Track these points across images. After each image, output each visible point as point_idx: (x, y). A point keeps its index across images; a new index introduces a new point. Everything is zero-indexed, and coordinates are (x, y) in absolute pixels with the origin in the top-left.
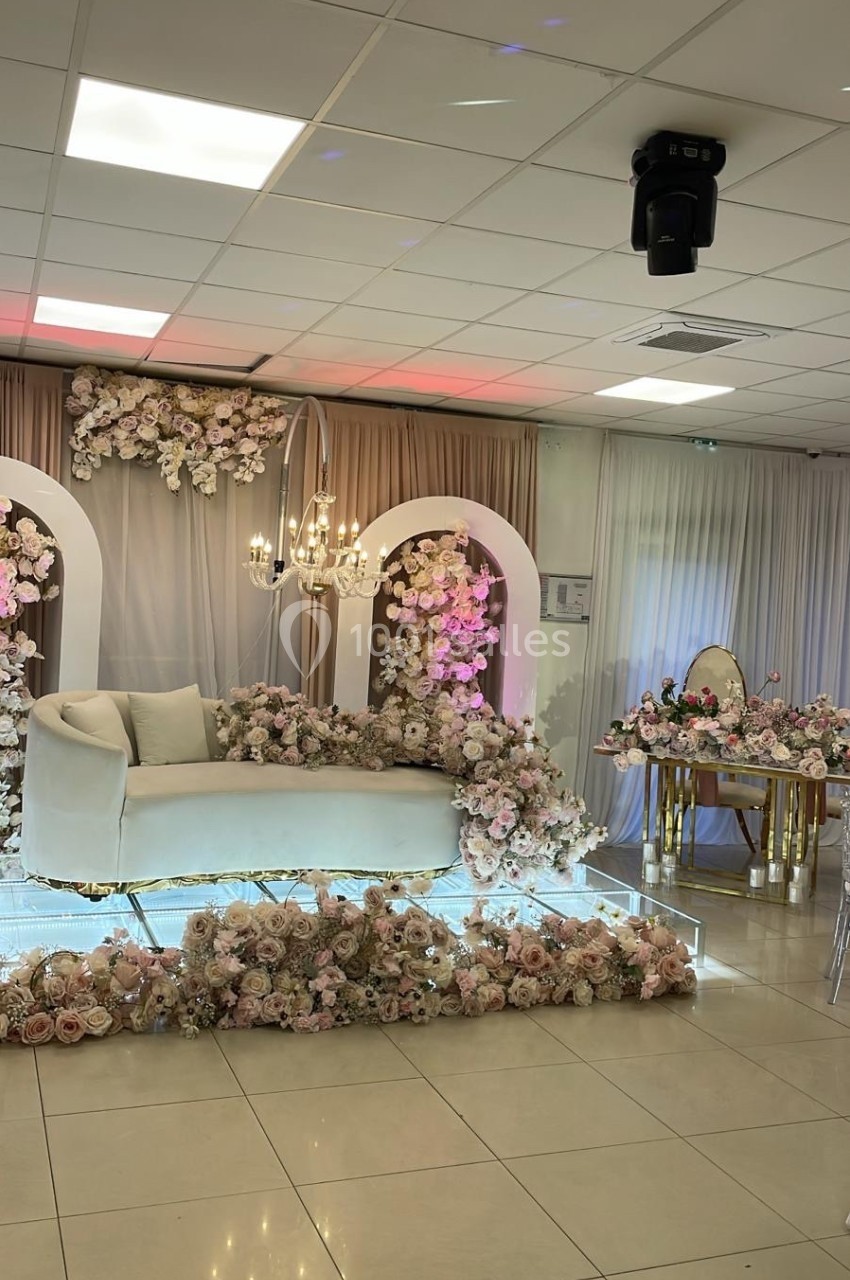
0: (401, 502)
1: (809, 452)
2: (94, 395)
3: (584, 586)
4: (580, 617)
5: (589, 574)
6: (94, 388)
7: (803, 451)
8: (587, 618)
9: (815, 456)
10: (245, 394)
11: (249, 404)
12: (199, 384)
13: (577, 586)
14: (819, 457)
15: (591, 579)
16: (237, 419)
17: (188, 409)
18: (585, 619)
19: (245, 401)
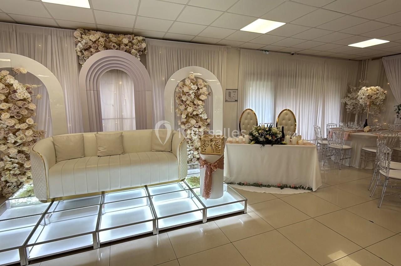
0: (181, 68)
1: (292, 53)
2: (82, 37)
3: (235, 92)
4: (234, 100)
5: (237, 88)
6: (81, 35)
7: (290, 53)
8: (236, 100)
9: (293, 54)
10: (131, 36)
11: (133, 39)
12: (117, 33)
13: (233, 92)
14: (294, 55)
15: (238, 90)
16: (130, 44)
17: (114, 41)
18: (236, 101)
19: (132, 38)
